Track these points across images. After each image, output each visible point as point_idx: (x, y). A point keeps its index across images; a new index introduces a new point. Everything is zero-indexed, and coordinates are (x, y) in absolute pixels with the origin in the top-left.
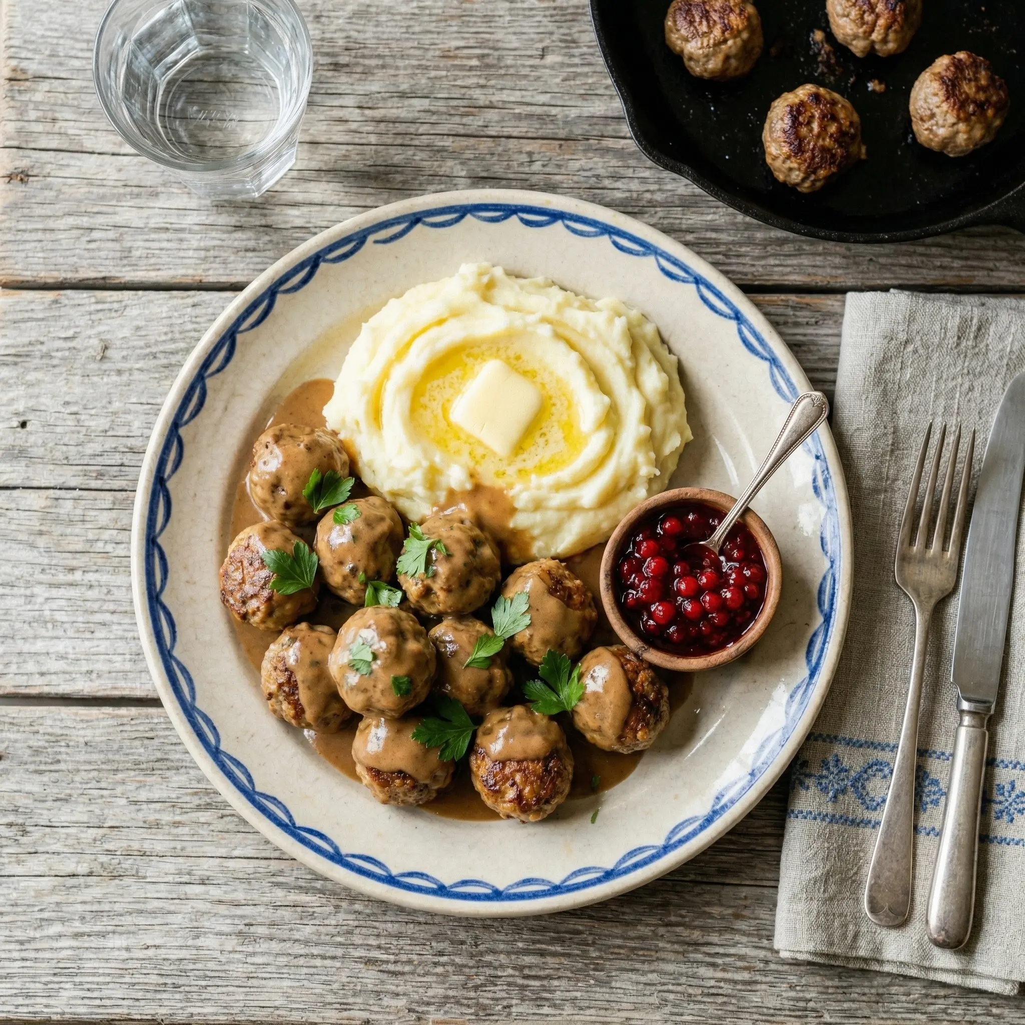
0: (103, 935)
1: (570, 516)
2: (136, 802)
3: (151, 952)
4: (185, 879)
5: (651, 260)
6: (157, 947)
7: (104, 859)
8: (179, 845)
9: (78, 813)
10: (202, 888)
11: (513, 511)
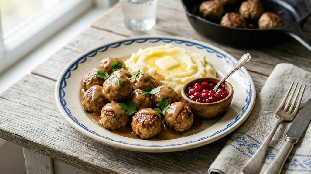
0: (23, 118)
1: (178, 84)
2: (51, 98)
3: (33, 125)
4: (52, 115)
5: (215, 54)
6: (34, 124)
7: (35, 105)
8: (55, 108)
9: (36, 95)
10: (55, 118)
11: (164, 79)
